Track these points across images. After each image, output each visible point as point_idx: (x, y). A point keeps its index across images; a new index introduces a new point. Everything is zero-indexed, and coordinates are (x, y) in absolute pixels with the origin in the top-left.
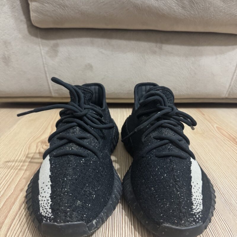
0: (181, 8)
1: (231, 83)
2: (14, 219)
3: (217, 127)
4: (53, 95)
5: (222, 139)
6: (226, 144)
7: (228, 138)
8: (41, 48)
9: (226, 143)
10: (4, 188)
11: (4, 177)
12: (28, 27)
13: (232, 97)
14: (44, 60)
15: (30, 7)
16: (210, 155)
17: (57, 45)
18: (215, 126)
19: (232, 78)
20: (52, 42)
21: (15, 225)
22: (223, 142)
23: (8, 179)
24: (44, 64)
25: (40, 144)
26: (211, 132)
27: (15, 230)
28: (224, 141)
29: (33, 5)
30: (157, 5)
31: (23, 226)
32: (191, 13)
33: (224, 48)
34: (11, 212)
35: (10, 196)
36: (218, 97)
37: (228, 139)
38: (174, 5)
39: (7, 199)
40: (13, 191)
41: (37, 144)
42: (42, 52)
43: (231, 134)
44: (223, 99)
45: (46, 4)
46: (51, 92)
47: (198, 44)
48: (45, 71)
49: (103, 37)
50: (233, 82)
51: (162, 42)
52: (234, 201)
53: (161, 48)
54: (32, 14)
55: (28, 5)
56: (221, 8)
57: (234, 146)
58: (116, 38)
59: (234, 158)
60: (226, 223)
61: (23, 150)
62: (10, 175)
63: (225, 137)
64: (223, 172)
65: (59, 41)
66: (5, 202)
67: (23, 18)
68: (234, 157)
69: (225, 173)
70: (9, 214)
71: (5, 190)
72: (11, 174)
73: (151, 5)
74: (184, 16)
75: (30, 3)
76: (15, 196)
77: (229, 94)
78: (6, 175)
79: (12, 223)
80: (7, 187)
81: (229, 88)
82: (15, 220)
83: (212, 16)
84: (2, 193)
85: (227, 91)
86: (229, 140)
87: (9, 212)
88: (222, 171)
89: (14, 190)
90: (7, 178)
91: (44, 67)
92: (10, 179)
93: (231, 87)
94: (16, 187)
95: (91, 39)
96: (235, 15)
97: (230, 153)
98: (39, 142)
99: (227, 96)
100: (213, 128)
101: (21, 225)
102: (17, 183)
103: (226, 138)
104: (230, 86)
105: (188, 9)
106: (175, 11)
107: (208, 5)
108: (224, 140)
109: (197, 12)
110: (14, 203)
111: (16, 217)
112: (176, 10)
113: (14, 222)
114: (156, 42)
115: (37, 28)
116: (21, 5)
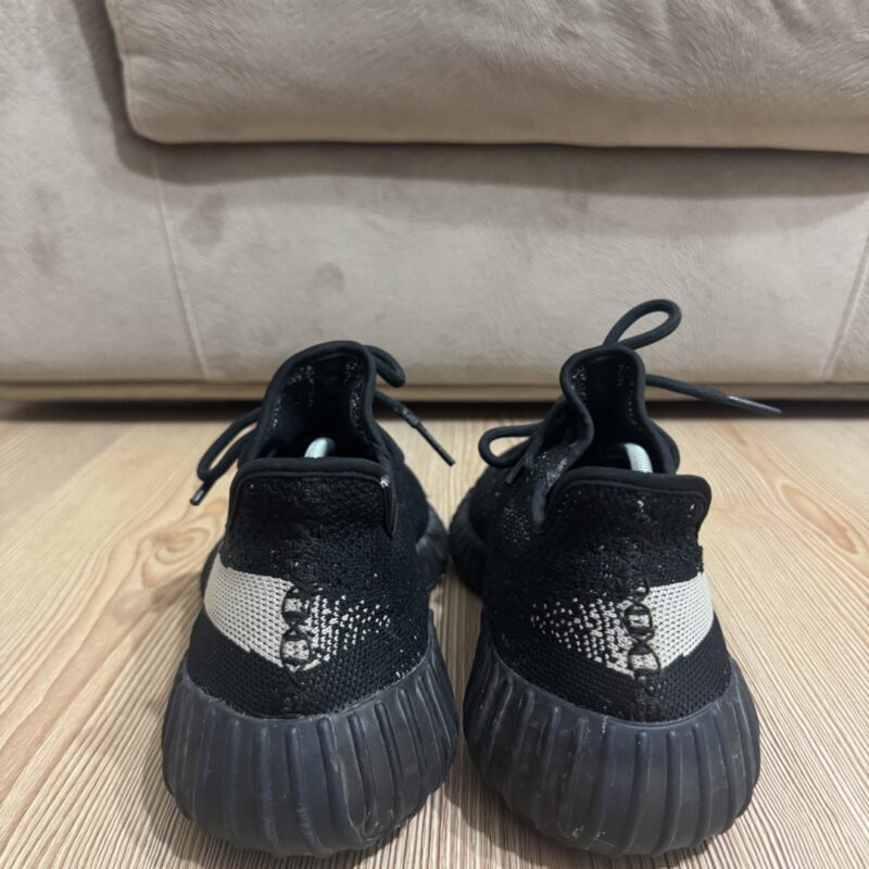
0: (647, 67)
1: (842, 328)
2: (37, 792)
3: (786, 488)
4: (208, 374)
5: (797, 531)
6: (811, 550)
7: (820, 527)
8: (165, 211)
9: (810, 544)
10: (12, 690)
11: (17, 654)
12: (119, 140)
13: (848, 379)
14: (175, 255)
15: (127, 72)
16: (746, 584)
17: (217, 203)
18: (780, 482)
19: (846, 313)
20: (201, 192)
21: (37, 811)
22: (800, 539)
23: (29, 663)
24: (172, 266)
25: (148, 543)
26: (761, 503)
27: (35, 827)
28: (802, 536)
29: (133, 67)
30: (562, 58)
31: (64, 817)
32: (684, 81)
33: (810, 203)
34: (28, 769)
35: (29, 717)
36: (796, 379)
37: (818, 530)
38: (623, 55)
39: (19, 728)
40: (41, 700)
41: (140, 543)
42: (169, 224)
43: (834, 511)
44: (816, 385)
45: (177, 63)
46: (198, 366)
47: (717, 191)
48: (179, 292)
49: (377, 171)
50: (848, 326)
51: (587, 186)
52: (805, 746)
53: (583, 207)
54: (133, 98)
55: (117, 66)
56: (793, 64)
57: (836, 554)
58: (424, 175)
59: (832, 597)
60: (768, 820)
61: (91, 565)
62: (37, 649)
63: (808, 523)
64: (783, 644)
65: (225, 188)
66: (14, 734)
67: (101, 109)
68: (830, 594)
69: (789, 647)
70: (20, 777)
71: (16, 698)
72: (41, 644)
73: (542, 60)
74: (663, 92)
75: (124, 58)
76: (46, 718)
77: (838, 369)
78: (24, 646)
79: (27, 806)
80: (24, 688)
81: (836, 347)
82: (39, 796)
83: (762, 92)
84: (5, 706)
85: (830, 358)
86: (822, 533)
87: (21, 769)
88: (780, 640)
89: (45, 698)
90: (23, 659)
91: (176, 278)
92: (34, 662)
93: (842, 342)
94: (52, 686)
95: (338, 179)
96: (843, 87)
97: (818, 579)
98: (146, 537)
99: (829, 375)
100: (770, 492)
101: (59, 811)
102: (60, 676)
103: (813, 526)
104: (839, 338)
105: (676, 69)
106: (626, 78)
107: (743, 53)
108: (804, 532)
109: (705, 80)
110: (40, 741)
111: (42, 784)
112: (631, 73)
113: (34, 802)
114: (566, 185)
115: (149, 143)
116: (96, 66)
